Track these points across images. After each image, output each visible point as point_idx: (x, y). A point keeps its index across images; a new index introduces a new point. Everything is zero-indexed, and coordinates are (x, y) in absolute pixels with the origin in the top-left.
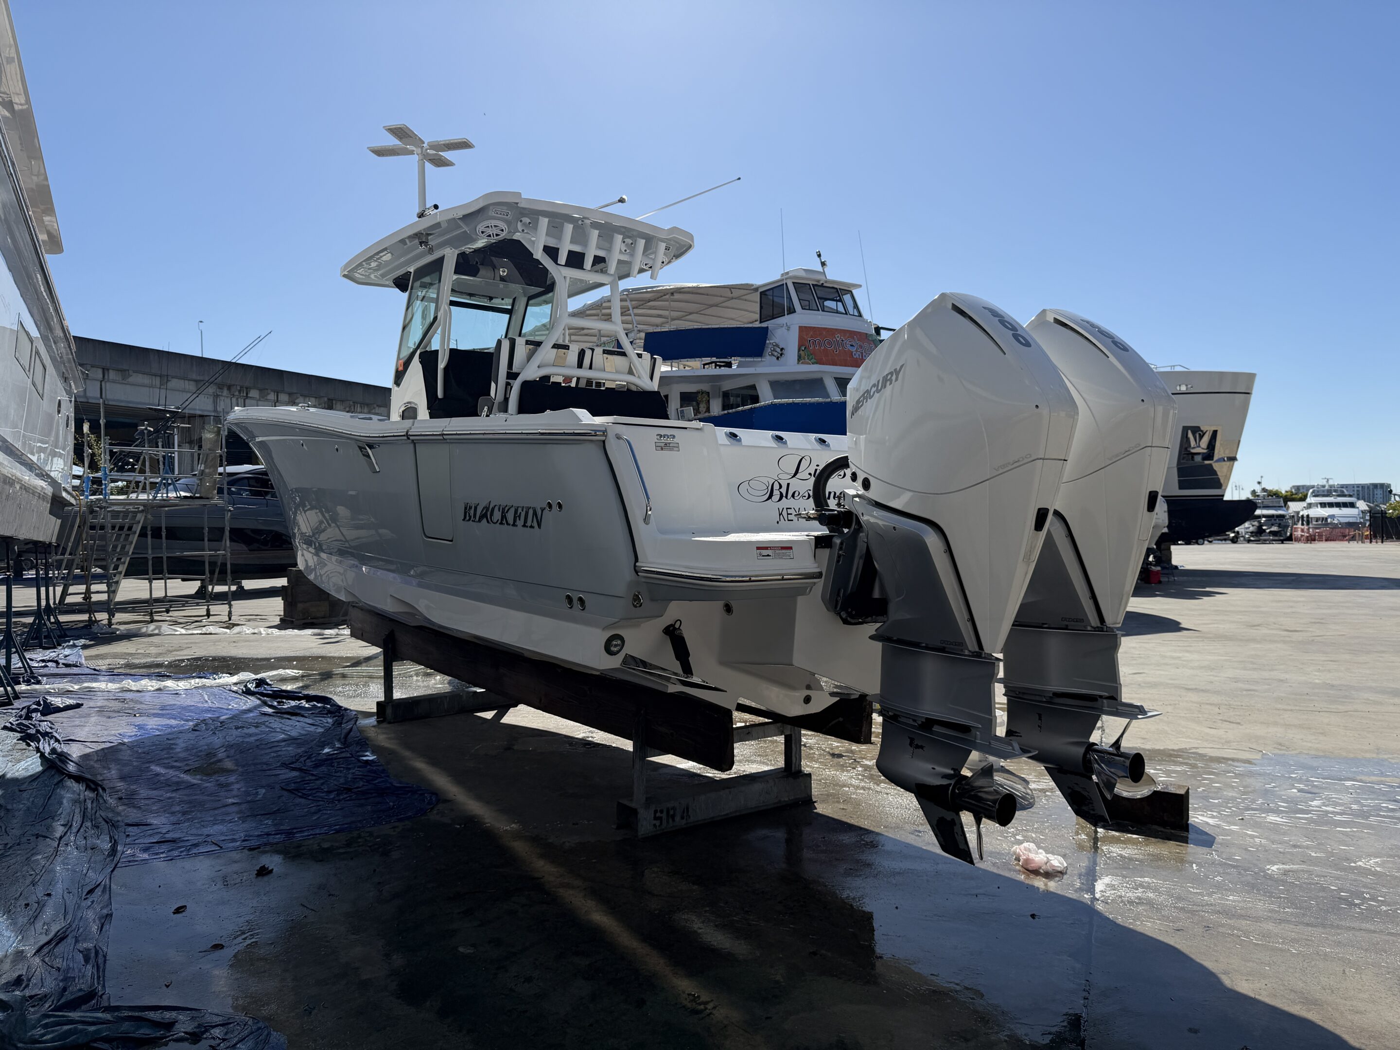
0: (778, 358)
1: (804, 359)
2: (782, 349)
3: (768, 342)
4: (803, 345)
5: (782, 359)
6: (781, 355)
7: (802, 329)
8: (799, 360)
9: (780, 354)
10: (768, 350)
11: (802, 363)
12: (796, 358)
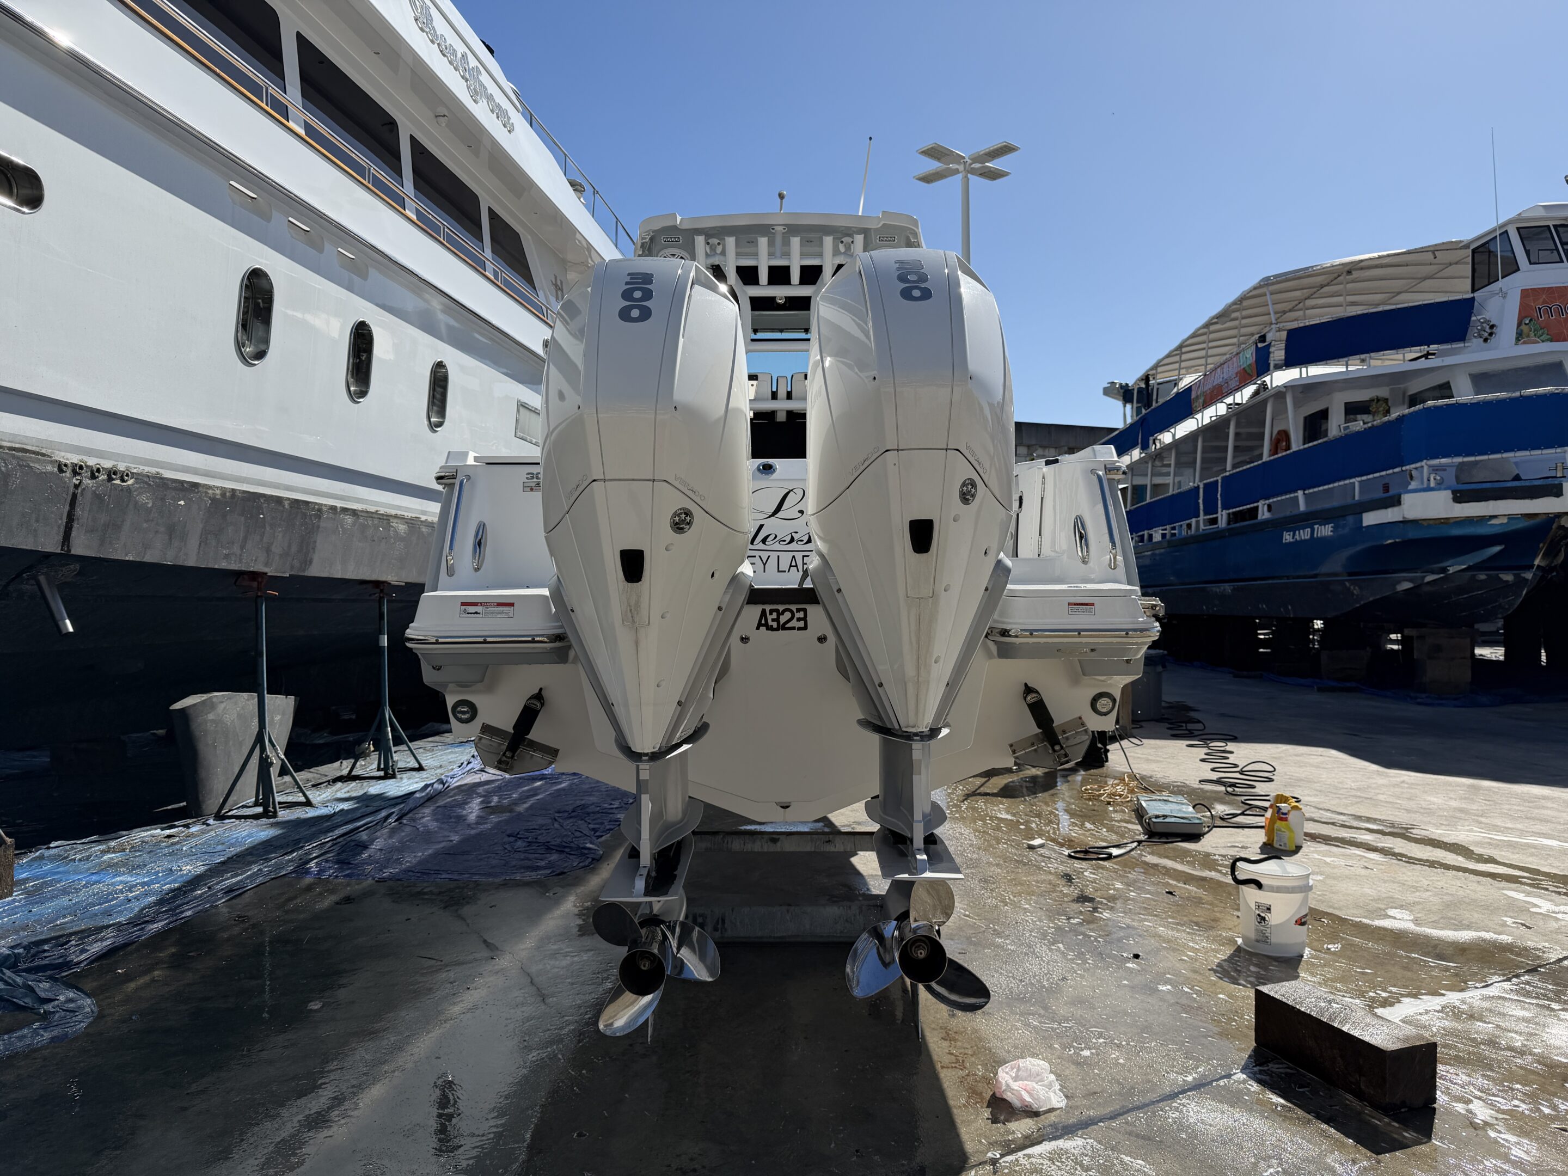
0: (1486, 340)
1: (1528, 336)
2: (1492, 327)
3: (1473, 318)
4: (1526, 317)
5: (1493, 340)
6: (1491, 334)
7: (1525, 294)
8: (1518, 339)
9: (1489, 333)
10: (1472, 331)
11: (1524, 343)
12: (1514, 335)
